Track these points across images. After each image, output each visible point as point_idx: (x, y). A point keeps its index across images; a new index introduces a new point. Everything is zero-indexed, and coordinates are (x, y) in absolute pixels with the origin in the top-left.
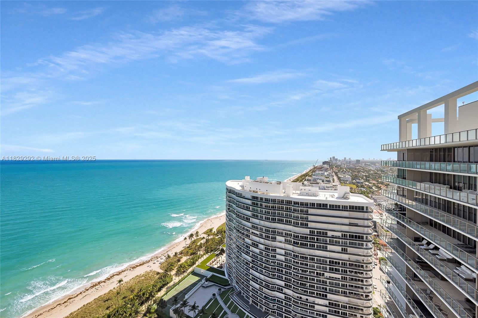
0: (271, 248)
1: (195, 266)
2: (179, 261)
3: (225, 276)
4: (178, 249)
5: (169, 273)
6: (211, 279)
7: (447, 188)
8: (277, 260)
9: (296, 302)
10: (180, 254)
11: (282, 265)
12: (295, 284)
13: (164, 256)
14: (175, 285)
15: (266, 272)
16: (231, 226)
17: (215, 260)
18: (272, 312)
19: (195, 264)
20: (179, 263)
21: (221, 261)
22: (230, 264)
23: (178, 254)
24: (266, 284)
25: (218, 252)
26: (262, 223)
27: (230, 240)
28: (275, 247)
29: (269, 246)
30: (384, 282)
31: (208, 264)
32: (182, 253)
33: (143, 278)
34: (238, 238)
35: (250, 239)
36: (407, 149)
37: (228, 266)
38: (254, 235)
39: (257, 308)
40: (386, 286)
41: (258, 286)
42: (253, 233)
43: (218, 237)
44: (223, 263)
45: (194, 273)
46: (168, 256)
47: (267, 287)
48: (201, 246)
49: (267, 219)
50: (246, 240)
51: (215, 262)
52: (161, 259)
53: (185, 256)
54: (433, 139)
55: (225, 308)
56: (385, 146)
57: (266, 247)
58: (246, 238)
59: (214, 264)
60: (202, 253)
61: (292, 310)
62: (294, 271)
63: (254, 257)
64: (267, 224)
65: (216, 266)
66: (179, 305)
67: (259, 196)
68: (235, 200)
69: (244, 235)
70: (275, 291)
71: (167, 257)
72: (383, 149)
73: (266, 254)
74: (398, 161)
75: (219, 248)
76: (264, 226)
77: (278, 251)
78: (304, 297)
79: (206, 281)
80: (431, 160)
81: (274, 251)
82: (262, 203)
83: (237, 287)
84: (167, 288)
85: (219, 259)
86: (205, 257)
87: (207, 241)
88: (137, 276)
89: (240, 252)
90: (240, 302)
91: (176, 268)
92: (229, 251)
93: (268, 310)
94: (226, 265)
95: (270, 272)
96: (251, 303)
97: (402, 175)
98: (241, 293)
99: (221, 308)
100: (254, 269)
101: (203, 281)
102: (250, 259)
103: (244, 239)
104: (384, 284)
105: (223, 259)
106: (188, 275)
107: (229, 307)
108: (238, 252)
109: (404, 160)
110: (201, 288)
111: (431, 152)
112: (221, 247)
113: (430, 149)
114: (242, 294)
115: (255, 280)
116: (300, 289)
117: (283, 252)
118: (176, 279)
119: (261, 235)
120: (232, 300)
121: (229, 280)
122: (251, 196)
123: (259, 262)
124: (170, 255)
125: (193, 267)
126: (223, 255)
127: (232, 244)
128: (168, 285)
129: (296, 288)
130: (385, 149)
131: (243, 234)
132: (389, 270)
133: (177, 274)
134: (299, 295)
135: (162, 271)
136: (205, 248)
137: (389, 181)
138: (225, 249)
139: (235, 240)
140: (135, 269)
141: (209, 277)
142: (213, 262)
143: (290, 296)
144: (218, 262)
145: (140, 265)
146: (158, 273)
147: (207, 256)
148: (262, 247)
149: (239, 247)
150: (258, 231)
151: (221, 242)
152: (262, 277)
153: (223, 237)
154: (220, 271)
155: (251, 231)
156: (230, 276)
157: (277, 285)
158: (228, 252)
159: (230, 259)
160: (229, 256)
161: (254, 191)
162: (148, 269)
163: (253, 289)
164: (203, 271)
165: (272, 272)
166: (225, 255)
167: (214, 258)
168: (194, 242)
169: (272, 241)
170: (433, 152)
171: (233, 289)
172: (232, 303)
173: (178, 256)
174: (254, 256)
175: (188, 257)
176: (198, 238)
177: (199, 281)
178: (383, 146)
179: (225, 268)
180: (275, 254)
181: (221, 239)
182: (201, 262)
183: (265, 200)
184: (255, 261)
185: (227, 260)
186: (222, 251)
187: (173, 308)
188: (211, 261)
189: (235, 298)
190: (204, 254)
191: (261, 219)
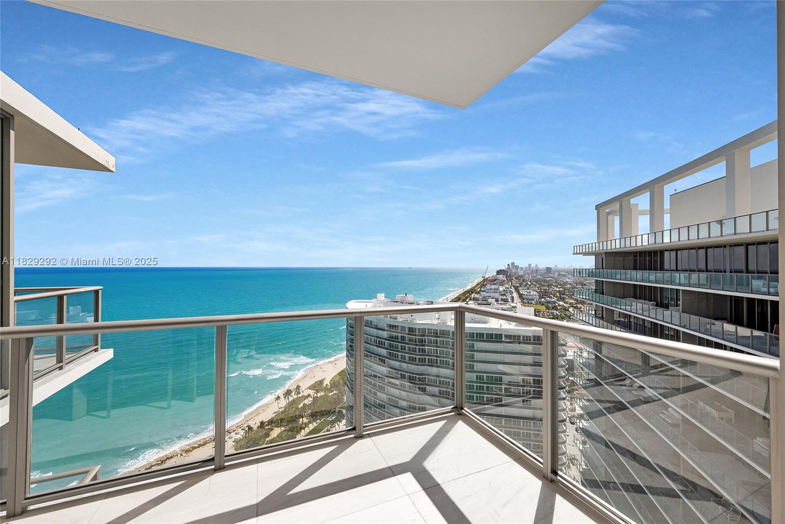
2: (267, 435)
4: (266, 416)
7: (652, 305)
10: (269, 424)
13: (241, 429)
20: (267, 439)
23: (266, 423)
25: (333, 418)
26: (404, 365)
30: (578, 442)
32: (272, 423)
35: (385, 394)
36: (605, 252)
38: (392, 387)
40: (581, 448)
42: (389, 382)
43: (333, 393)
46: (248, 429)
48: (304, 410)
49: (412, 360)
50: (380, 394)
52: (236, 434)
53: (277, 427)
54: (639, 238)
56: (578, 247)
58: (378, 391)
60: (305, 420)
64: (413, 368)
67: (400, 325)
69: (376, 387)
71: (247, 429)
72: (575, 252)
74: (596, 269)
75: (335, 411)
76: (407, 372)
80: (635, 268)
82: (405, 335)
85: (334, 429)
86: (312, 426)
87: (315, 399)
97: (600, 289)
103: (375, 394)
104: (578, 445)
109: (603, 268)
111: (634, 256)
112: (337, 410)
113: (634, 252)
119: (403, 386)
122: (387, 324)
124: (252, 426)
126: (340, 421)
130: (578, 252)
131: (374, 385)
132: (585, 424)
136: (312, 412)
137: (584, 297)
138: (344, 411)
140: (190, 453)
145: (200, 446)
147: (315, 424)
151: (337, 401)
153: (341, 393)
155: (387, 380)
158: (349, 416)
166: (344, 422)
168: (294, 402)
169: (420, 394)
170: (637, 256)
173: (266, 427)
175: (283, 429)
176: (299, 396)
178: (575, 247)
181: (338, 396)
182: (304, 435)
183: (409, 331)
186: (340, 416)
190: (310, 422)
191: (403, 360)
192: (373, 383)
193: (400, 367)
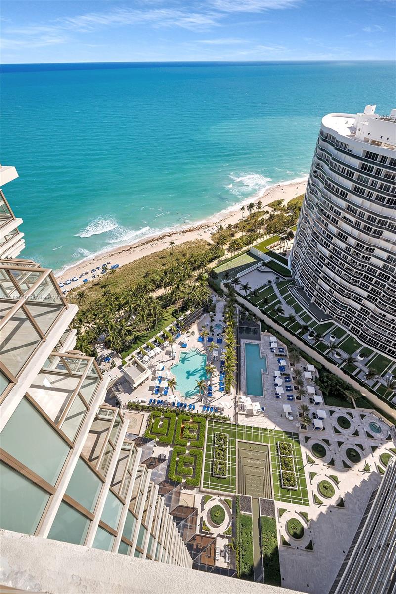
0: (366, 246)
1: (251, 245)
2: (233, 235)
3: (287, 266)
4: (234, 221)
5: (220, 247)
6: (270, 265)
8: (369, 264)
9: (375, 318)
10: (235, 228)
11: (374, 272)
12: (384, 299)
13: (215, 226)
14: (227, 260)
15: (345, 274)
16: (312, 202)
17: (278, 244)
18: (337, 317)
19: (252, 243)
20: (232, 238)
21: (285, 247)
22: (298, 253)
23: (233, 227)
24: (340, 288)
25: (284, 235)
26: (368, 204)
27: (306, 223)
28: (374, 246)
29: (364, 243)
31: (268, 247)
32: (237, 227)
33: (194, 245)
34: (318, 222)
35: (337, 227)
37: (294, 255)
38: (345, 222)
39: (319, 309)
41: (328, 288)
42: (345, 218)
43: (288, 215)
44: (288, 250)
45: (249, 253)
46: (221, 227)
47: (341, 292)
48: (262, 223)
49: (380, 200)
50: (331, 227)
51: (278, 246)
52: (212, 228)
53: (240, 231)
55: (280, 298)
57: (358, 244)
58: (331, 223)
59: (276, 248)
60: (262, 231)
61: (365, 324)
62: (391, 284)
63: (334, 252)
64: (377, 208)
65: (277, 252)
66: (230, 281)
67: (381, 154)
68: (331, 155)
69: (329, 219)
70: (350, 299)
71: (219, 227)
73: (355, 252)
75: (287, 230)
76: (367, 211)
77: (377, 252)
78: (389, 317)
79: (263, 266)
81: (370, 251)
82: (382, 169)
83: (300, 281)
84: (218, 262)
85: (283, 244)
86: (265, 238)
87: (272, 217)
88: (188, 242)
89: (316, 241)
90: (300, 298)
91: (229, 243)
92: (299, 236)
93: (332, 314)
94: (291, 253)
95: (353, 276)
96: (313, 301)
98: (303, 288)
99: (275, 297)
100: (330, 267)
101: (259, 264)
102: (327, 253)
103: (326, 225)
105: (289, 245)
106: (243, 253)
107: (285, 298)
108: (313, 240)
110: (256, 271)
112: (289, 230)
114: (304, 290)
115: (326, 279)
116: (389, 307)
117: (385, 255)
118: (229, 255)
119: (358, 224)
120: (290, 292)
121: (291, 271)
122: (365, 150)
123: (340, 260)
124: (223, 226)
125: (250, 246)
126: (290, 240)
127: (307, 228)
128: (220, 259)
129: (383, 304)
131: (328, 217)
133: (229, 250)
134: (383, 313)
135: (214, 243)
136: (268, 226)
138: (294, 233)
139: (312, 224)
140: (185, 234)
141: (267, 261)
142: (275, 246)
143: (370, 310)
144: (281, 248)
145: (190, 231)
146: (209, 244)
147: (269, 237)
148: (353, 241)
149: (316, 234)
150: (354, 217)
151: (291, 222)
152: (338, 279)
153: (295, 216)
154: (282, 258)
155: (343, 214)
156: (294, 267)
157: (356, 293)
158: (298, 238)
159: (299, 247)
160: (298, 243)
161: (373, 142)
162: (199, 238)
163: (320, 289)
164: (260, 254)
165: (355, 277)
166: (292, 241)
167: (277, 242)
168: (254, 215)
169: (373, 236)
171: (294, 282)
172: (289, 295)
173: (232, 229)
174: (336, 252)
175: (244, 233)
176: (259, 210)
177: (254, 263)
179: (290, 257)
180: (370, 255)
181: (292, 218)
182: (259, 242)
183: (390, 163)
184: (334, 258)
185: (294, 248)
186: (291, 235)
187: (225, 281)
188: (272, 245)
189: (295, 291)
190: (265, 234)
191: (369, 198)
192: (327, 215)
193: (362, 205)
